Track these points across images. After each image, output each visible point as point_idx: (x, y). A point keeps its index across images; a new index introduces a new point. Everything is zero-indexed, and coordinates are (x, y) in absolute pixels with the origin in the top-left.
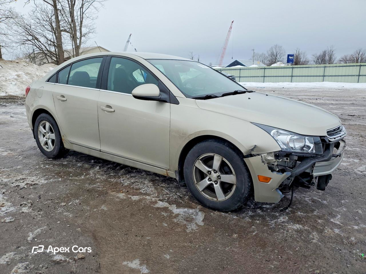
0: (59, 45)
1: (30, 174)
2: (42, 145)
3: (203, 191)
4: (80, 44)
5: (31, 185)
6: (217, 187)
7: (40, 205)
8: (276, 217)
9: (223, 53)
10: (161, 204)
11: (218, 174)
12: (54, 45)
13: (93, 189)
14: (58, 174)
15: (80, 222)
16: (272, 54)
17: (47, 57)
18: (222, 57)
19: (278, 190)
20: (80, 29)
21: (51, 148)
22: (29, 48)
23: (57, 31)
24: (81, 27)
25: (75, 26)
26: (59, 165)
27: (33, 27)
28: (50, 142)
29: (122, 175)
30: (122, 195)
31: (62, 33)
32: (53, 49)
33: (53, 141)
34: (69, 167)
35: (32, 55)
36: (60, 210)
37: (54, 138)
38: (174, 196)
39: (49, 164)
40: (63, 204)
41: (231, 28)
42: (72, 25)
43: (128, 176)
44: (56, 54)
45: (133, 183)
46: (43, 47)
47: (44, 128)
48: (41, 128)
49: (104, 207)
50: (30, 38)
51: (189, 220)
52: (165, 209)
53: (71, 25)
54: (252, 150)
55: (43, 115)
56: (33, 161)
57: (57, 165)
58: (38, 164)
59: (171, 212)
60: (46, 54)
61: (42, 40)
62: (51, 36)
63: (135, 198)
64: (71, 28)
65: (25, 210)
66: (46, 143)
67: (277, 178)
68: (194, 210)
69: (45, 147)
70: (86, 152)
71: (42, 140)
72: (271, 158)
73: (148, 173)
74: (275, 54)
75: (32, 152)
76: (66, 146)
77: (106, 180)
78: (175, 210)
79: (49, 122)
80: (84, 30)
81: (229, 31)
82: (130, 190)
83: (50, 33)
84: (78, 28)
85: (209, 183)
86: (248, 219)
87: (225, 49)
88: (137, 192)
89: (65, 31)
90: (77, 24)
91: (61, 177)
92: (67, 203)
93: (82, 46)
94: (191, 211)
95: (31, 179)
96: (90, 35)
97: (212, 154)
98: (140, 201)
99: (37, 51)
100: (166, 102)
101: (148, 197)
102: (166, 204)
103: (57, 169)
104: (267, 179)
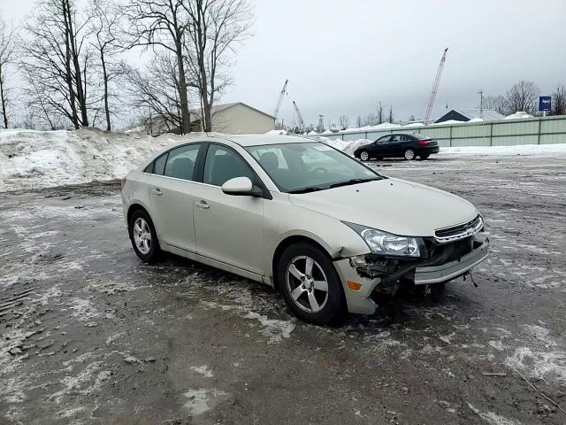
0: (183, 104)
1: (121, 280)
2: (138, 246)
3: (298, 300)
4: (212, 102)
5: (119, 291)
6: (311, 295)
7: (124, 312)
8: (378, 333)
9: (432, 100)
10: (252, 315)
11: (312, 280)
12: (178, 106)
13: (184, 297)
14: (151, 281)
15: (160, 329)
16: (516, 96)
17: (168, 122)
18: (430, 106)
19: (370, 299)
20: (212, 81)
21: (146, 250)
22: (145, 111)
23: (182, 87)
24: (213, 77)
25: (204, 78)
26: (154, 270)
27: (151, 82)
28: (146, 242)
29: (221, 283)
30: (212, 305)
31: (188, 88)
32: (175, 111)
33: (149, 242)
34: (164, 273)
35: (148, 122)
36: (143, 318)
37: (150, 238)
38: (269, 307)
39: (143, 269)
40: (148, 312)
41: (444, 59)
42: (201, 77)
43: (227, 284)
44: (179, 118)
45: (230, 292)
46: (163, 109)
47: (140, 226)
48: (137, 226)
49: (189, 317)
50: (147, 97)
51: (277, 331)
52: (255, 320)
53: (199, 76)
54: (340, 252)
55: (139, 211)
56: (127, 265)
57: (152, 270)
58: (132, 269)
59: (260, 323)
60: (166, 119)
61: (163, 99)
62: (173, 93)
63: (226, 308)
64: (199, 80)
65: (109, 316)
66: (142, 245)
67: (367, 285)
68: (285, 322)
69: (140, 249)
70: (182, 254)
71: (138, 240)
72: (361, 262)
73: (250, 281)
74: (521, 96)
75: (128, 255)
76: (163, 247)
77: (201, 288)
78: (265, 321)
79: (145, 219)
80: (217, 82)
81: (441, 65)
82: (223, 299)
83: (173, 89)
84: (209, 80)
85: (303, 290)
86: (343, 334)
87: (434, 93)
88: (231, 301)
89: (192, 85)
90: (207, 74)
91: (153, 283)
92: (152, 311)
93: (214, 104)
94: (282, 323)
95: (121, 286)
96: (227, 88)
97: (304, 257)
98: (230, 311)
99: (155, 114)
100: (259, 197)
101: (240, 307)
102: (256, 315)
103: (151, 274)
104: (357, 286)
